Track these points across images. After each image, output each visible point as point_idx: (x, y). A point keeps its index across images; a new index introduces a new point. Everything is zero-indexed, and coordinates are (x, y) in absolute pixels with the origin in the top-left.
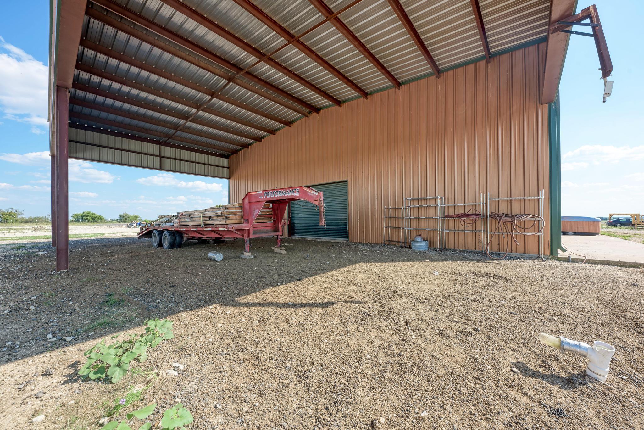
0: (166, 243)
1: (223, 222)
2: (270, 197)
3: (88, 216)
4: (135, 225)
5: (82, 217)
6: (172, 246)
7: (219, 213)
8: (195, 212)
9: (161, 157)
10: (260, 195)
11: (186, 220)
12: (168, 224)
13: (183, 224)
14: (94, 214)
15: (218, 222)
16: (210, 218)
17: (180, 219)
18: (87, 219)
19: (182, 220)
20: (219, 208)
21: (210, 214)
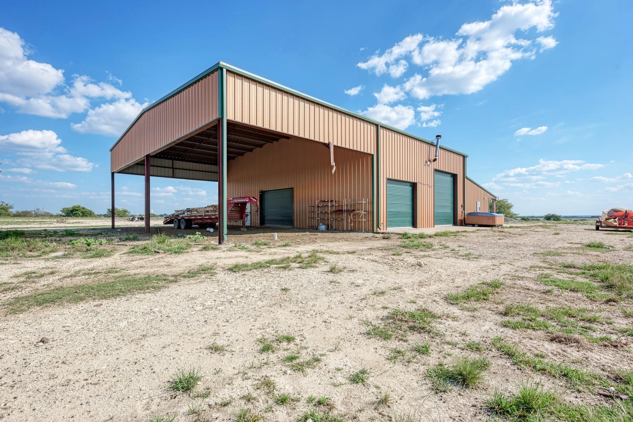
0: (183, 226)
1: (214, 213)
2: (236, 201)
3: (77, 210)
4: (136, 219)
5: (72, 211)
6: (186, 228)
7: (212, 209)
8: (199, 208)
9: (173, 168)
10: (232, 200)
11: (195, 213)
12: (184, 215)
13: (193, 215)
14: (84, 208)
15: (211, 214)
16: (208, 211)
17: (191, 212)
18: (76, 213)
19: (193, 213)
20: (212, 206)
21: (208, 209)
